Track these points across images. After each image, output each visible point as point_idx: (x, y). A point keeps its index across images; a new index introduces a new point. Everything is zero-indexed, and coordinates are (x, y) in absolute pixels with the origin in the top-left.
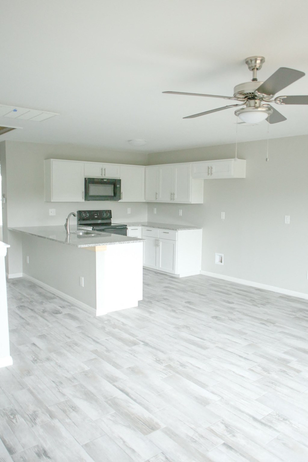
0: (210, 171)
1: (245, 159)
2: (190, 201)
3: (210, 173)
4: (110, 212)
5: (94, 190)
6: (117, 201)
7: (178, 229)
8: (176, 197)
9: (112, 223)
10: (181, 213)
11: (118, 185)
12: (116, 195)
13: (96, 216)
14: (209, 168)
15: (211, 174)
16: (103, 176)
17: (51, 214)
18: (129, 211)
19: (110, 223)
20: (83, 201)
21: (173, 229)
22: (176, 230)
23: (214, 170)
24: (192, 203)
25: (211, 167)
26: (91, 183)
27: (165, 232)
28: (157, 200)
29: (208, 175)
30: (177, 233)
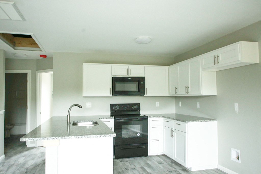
0: (216, 60)
1: (257, 42)
2: (201, 93)
3: (216, 62)
4: (139, 105)
5: (120, 87)
6: (143, 96)
7: (188, 121)
8: (190, 91)
9: (141, 114)
10: (198, 105)
11: (142, 82)
12: (141, 91)
13: (126, 108)
14: (215, 57)
15: (218, 63)
16: (129, 75)
17: (88, 107)
18: (158, 104)
19: (140, 114)
20: (111, 95)
21: (183, 121)
22: (185, 122)
23: (220, 59)
24: (203, 95)
25: (217, 55)
26: (116, 81)
27: (177, 124)
28: (177, 94)
29: (215, 64)
30: (186, 125)
